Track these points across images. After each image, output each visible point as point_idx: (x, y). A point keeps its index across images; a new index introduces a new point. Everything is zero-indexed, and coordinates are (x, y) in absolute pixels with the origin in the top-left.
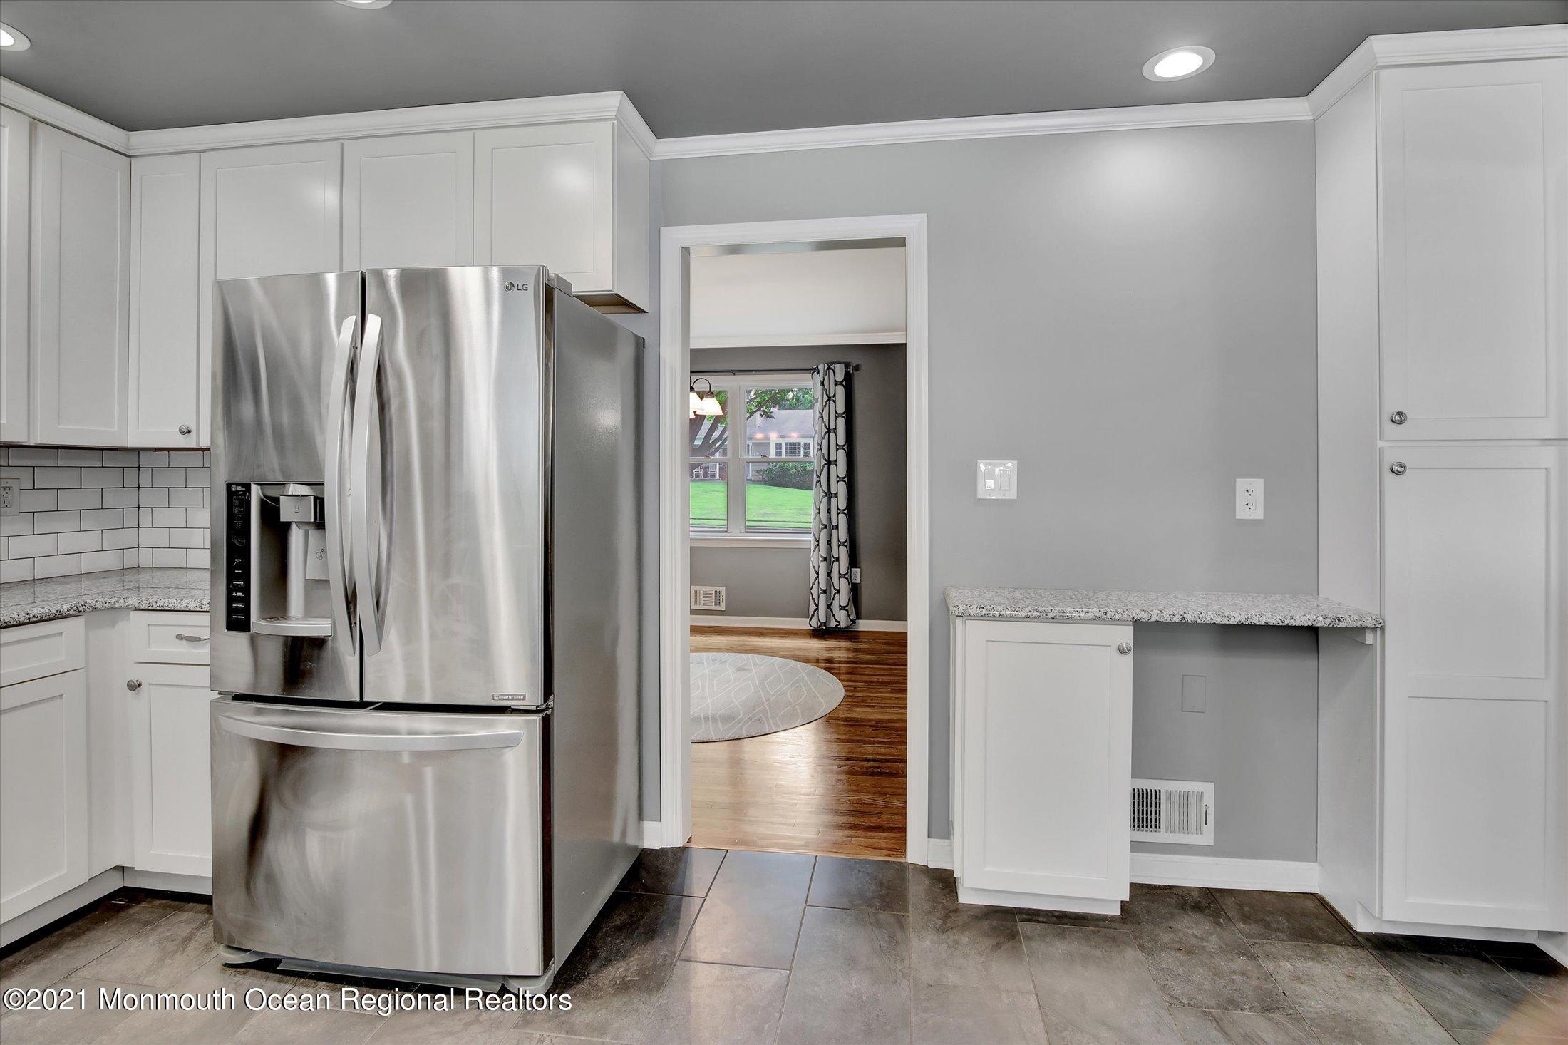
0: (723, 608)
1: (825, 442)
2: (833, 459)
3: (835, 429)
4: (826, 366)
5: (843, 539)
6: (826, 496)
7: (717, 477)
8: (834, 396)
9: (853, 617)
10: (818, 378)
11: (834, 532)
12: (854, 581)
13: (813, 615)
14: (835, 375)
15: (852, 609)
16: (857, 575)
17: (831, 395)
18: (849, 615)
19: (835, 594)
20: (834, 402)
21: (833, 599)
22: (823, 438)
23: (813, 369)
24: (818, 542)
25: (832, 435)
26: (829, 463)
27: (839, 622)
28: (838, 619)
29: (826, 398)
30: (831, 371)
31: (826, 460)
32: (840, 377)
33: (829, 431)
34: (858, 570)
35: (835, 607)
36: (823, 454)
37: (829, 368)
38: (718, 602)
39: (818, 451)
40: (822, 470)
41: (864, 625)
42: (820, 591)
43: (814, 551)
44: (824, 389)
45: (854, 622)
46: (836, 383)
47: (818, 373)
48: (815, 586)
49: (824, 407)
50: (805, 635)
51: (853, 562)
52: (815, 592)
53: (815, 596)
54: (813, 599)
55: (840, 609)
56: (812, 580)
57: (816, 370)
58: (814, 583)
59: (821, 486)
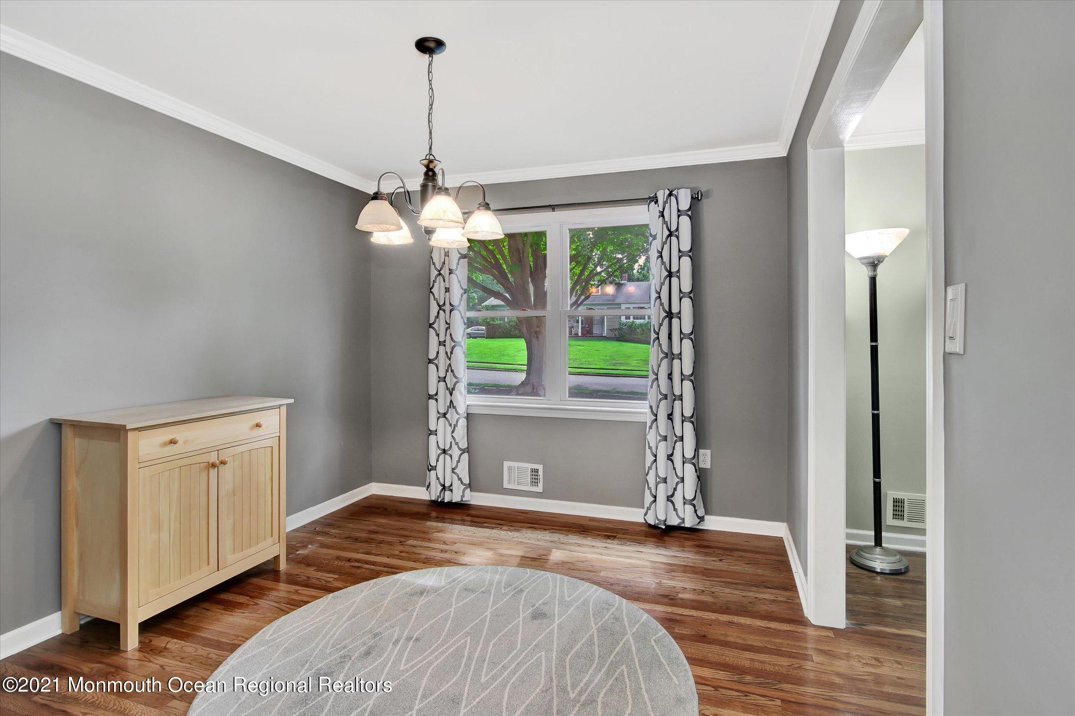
0: (540, 488)
1: (665, 288)
2: (675, 310)
3: (678, 271)
4: (667, 192)
5: (688, 413)
6: (667, 357)
7: (580, 334)
8: (677, 229)
9: (701, 512)
10: (655, 209)
11: (677, 403)
12: (702, 465)
13: (649, 509)
14: (677, 204)
15: (699, 502)
16: (706, 459)
17: (673, 228)
18: (696, 511)
19: (677, 484)
20: (678, 237)
21: (675, 489)
22: (662, 284)
23: (650, 198)
24: (656, 416)
25: (674, 280)
26: (670, 315)
27: (683, 519)
28: (682, 516)
29: (666, 233)
30: (673, 198)
31: (666, 312)
32: (685, 204)
33: (670, 275)
34: (708, 452)
35: (678, 499)
36: (662, 304)
37: (670, 194)
38: (535, 481)
39: (656, 300)
40: (661, 325)
41: (714, 523)
42: (658, 480)
43: (651, 427)
44: (665, 222)
45: (702, 519)
46: (680, 213)
47: (656, 202)
48: (652, 473)
49: (664, 243)
50: (637, 534)
51: (700, 443)
52: (651, 478)
53: (652, 484)
54: (649, 488)
55: (684, 504)
56: (648, 464)
57: (655, 199)
58: (650, 468)
59: (660, 345)
